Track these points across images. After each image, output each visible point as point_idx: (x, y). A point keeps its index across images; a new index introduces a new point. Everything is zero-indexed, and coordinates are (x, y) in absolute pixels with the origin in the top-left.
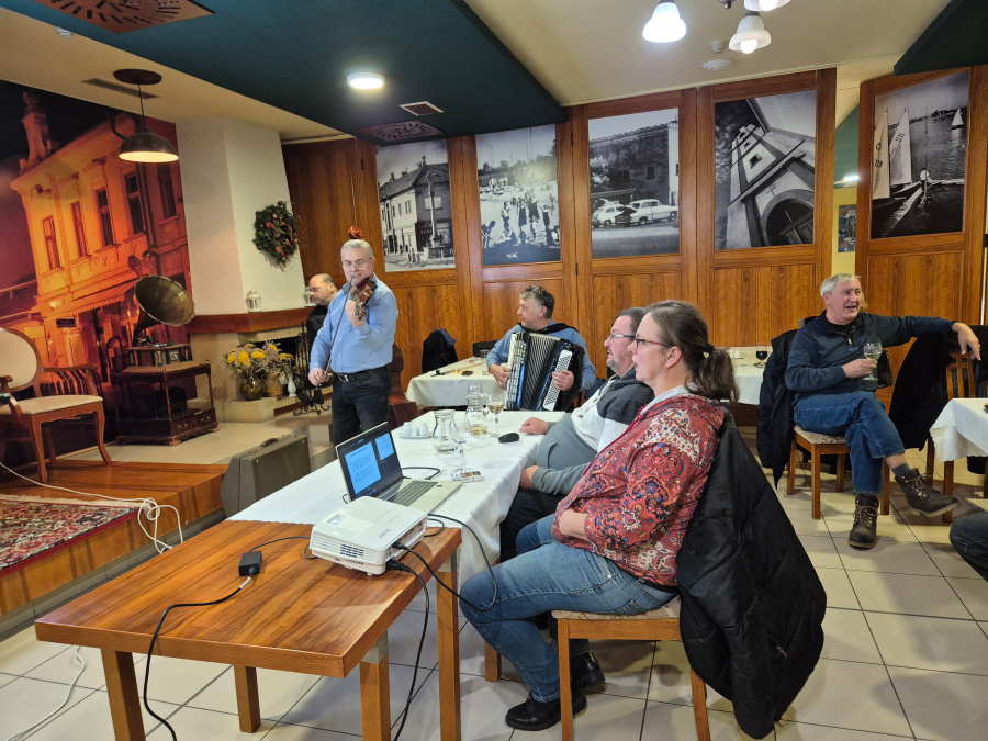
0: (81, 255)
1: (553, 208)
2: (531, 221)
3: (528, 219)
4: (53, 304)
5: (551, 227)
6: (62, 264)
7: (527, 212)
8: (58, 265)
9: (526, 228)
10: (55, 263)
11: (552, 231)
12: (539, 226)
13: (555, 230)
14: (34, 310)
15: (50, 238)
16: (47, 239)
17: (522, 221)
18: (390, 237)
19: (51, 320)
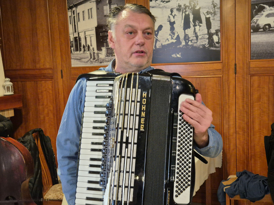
1: (215, 13)
2: (195, 26)
3: (192, 24)
5: (213, 31)
7: (191, 17)
9: (190, 32)
11: (213, 34)
12: (202, 30)
13: (216, 33)
17: (186, 25)
18: (75, 38)
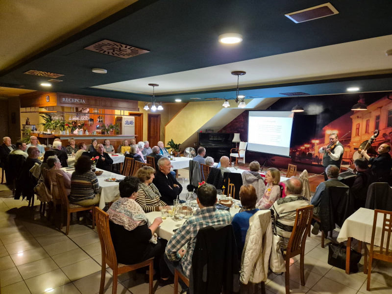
0: (366, 132)
4: (354, 144)
6: (359, 135)
8: (358, 135)
10: (358, 134)
14: (349, 145)
15: (358, 129)
16: (357, 129)
19: (352, 148)
